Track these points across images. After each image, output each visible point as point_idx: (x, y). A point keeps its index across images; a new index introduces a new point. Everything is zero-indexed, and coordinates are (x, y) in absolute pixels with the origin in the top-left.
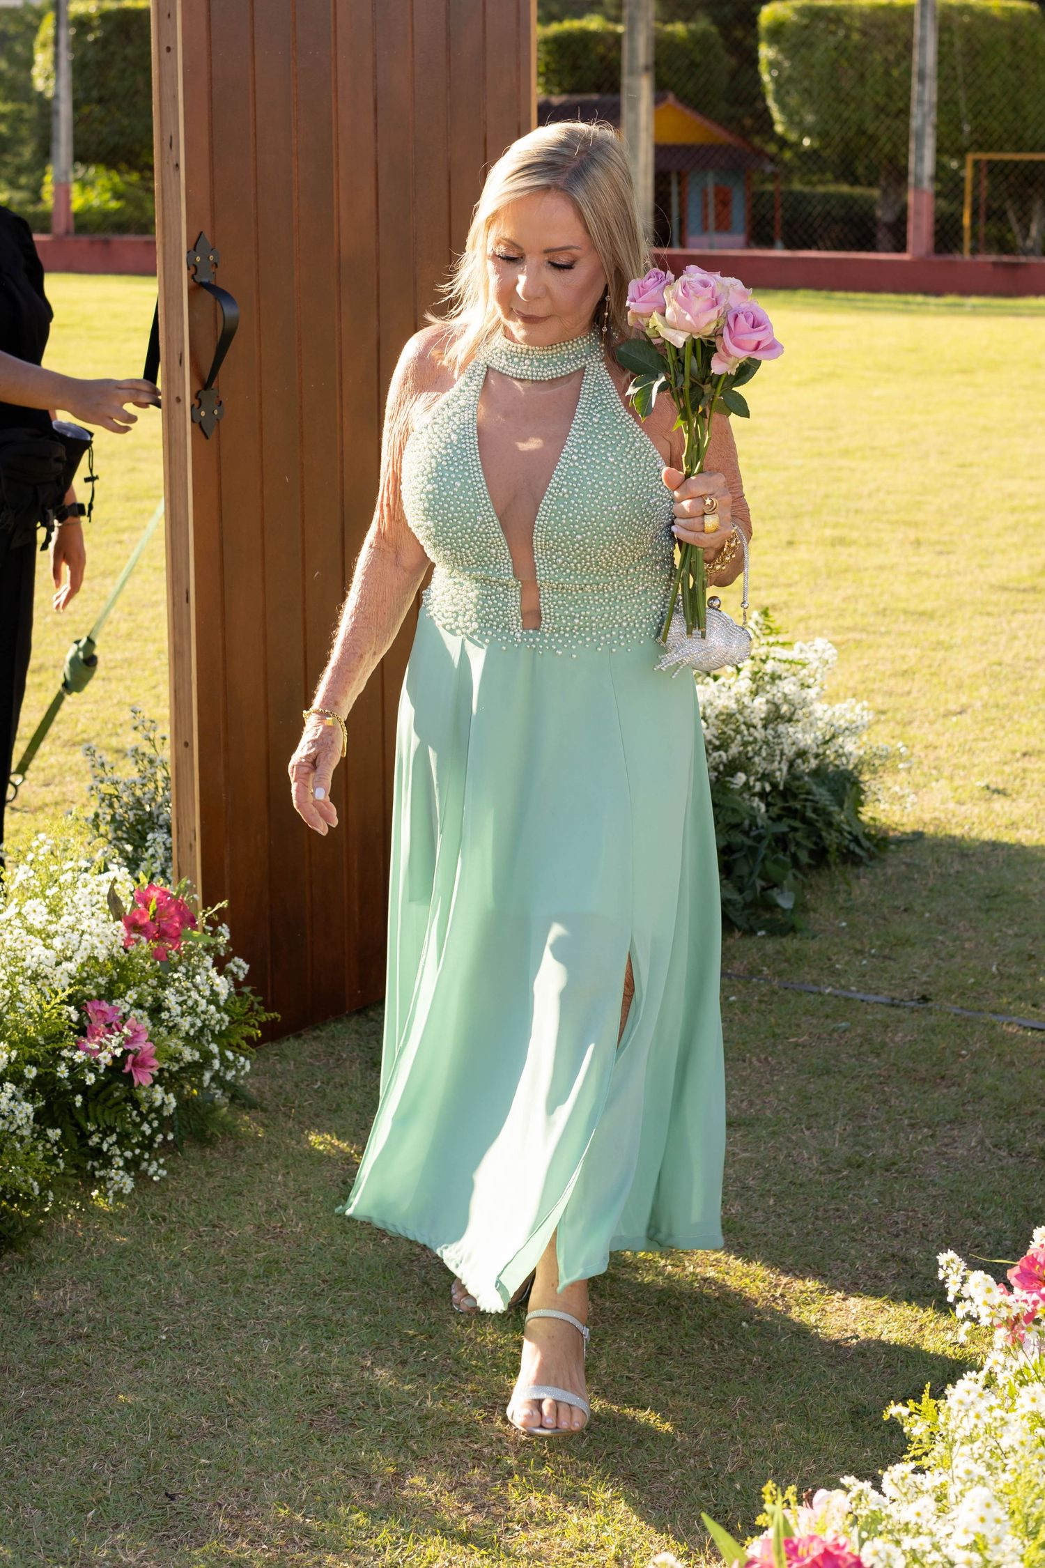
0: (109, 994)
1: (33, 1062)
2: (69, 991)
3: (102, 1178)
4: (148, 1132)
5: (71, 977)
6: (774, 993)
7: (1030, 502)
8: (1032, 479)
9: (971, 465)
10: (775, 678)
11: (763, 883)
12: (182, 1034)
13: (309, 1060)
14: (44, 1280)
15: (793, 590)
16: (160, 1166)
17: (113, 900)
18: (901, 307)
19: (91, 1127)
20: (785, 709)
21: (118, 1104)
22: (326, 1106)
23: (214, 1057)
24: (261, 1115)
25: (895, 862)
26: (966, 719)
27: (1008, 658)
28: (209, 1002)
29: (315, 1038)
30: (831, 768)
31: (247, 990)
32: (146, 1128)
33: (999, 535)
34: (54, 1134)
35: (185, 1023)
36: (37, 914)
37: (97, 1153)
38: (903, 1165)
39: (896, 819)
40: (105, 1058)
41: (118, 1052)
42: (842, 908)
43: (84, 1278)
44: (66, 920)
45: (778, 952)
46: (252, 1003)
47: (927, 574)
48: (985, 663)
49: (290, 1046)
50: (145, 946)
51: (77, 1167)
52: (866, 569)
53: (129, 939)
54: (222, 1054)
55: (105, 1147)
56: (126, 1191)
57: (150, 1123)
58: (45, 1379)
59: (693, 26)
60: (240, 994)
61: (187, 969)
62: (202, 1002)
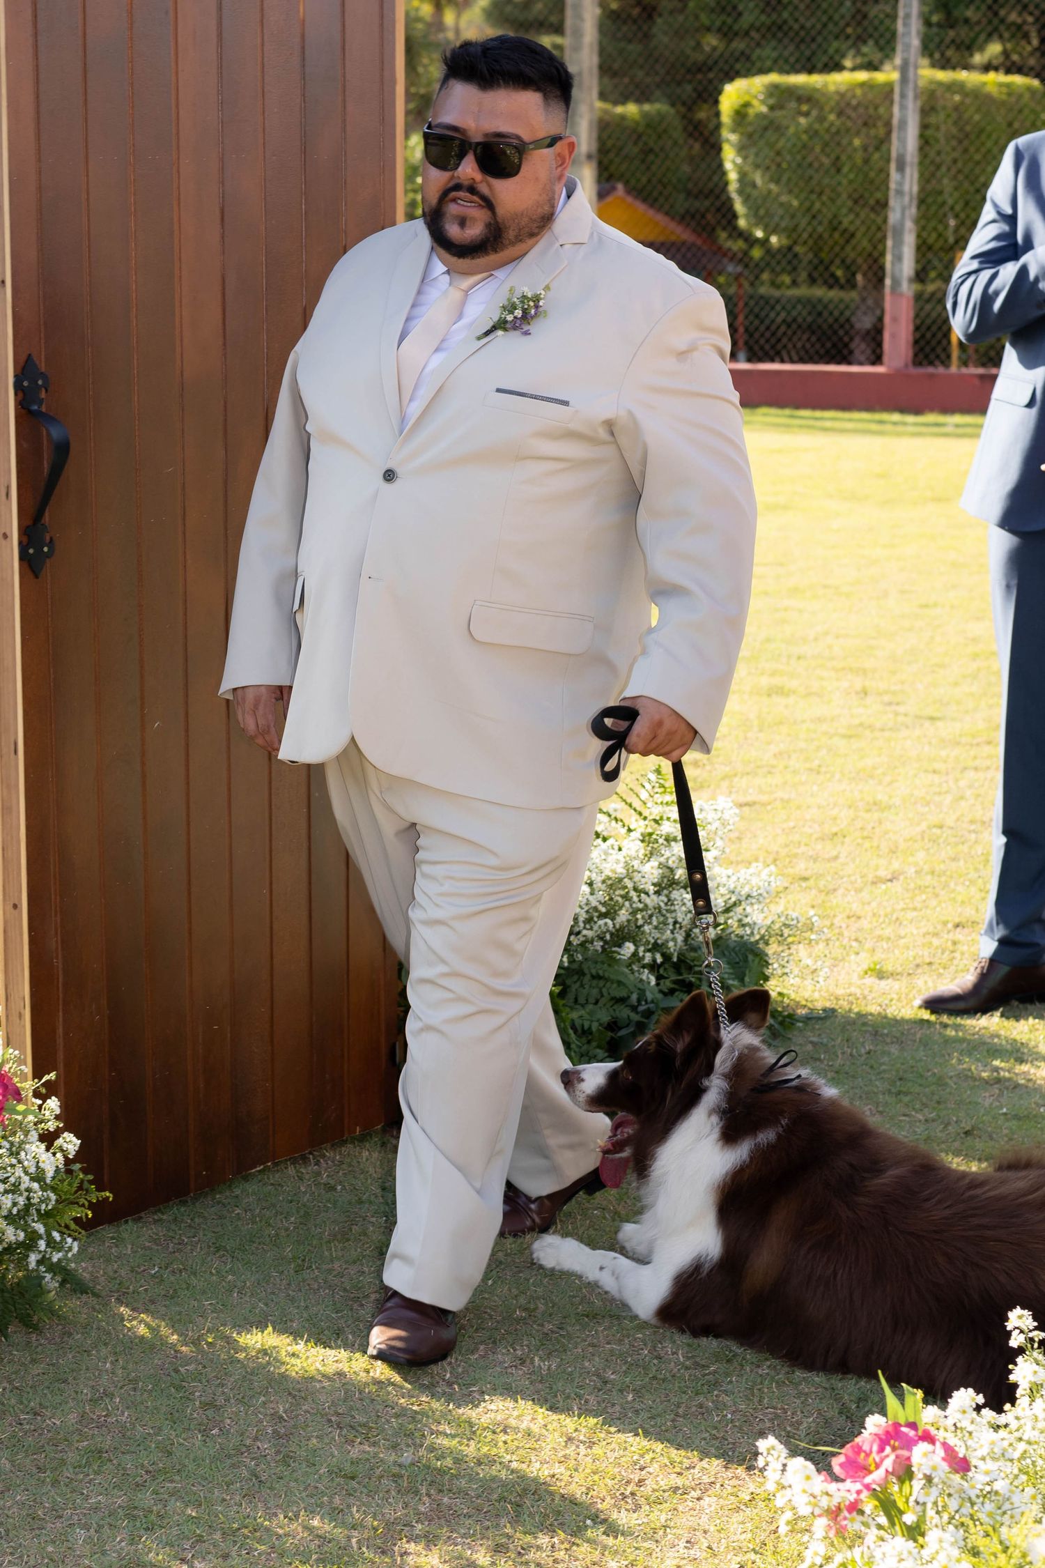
13: (147, 1244)
22: (163, 1293)
23: (40, 1237)
24: (92, 1301)
25: (801, 1041)
26: (896, 887)
27: (950, 820)
28: (33, 1179)
29: (155, 1222)
30: (734, 938)
31: (77, 1166)
39: (808, 995)
46: (82, 1182)
48: (924, 827)
49: (129, 1229)
54: (49, 1234)
59: (647, 107)
60: (69, 1172)
61: (12, 1144)
62: (26, 1179)
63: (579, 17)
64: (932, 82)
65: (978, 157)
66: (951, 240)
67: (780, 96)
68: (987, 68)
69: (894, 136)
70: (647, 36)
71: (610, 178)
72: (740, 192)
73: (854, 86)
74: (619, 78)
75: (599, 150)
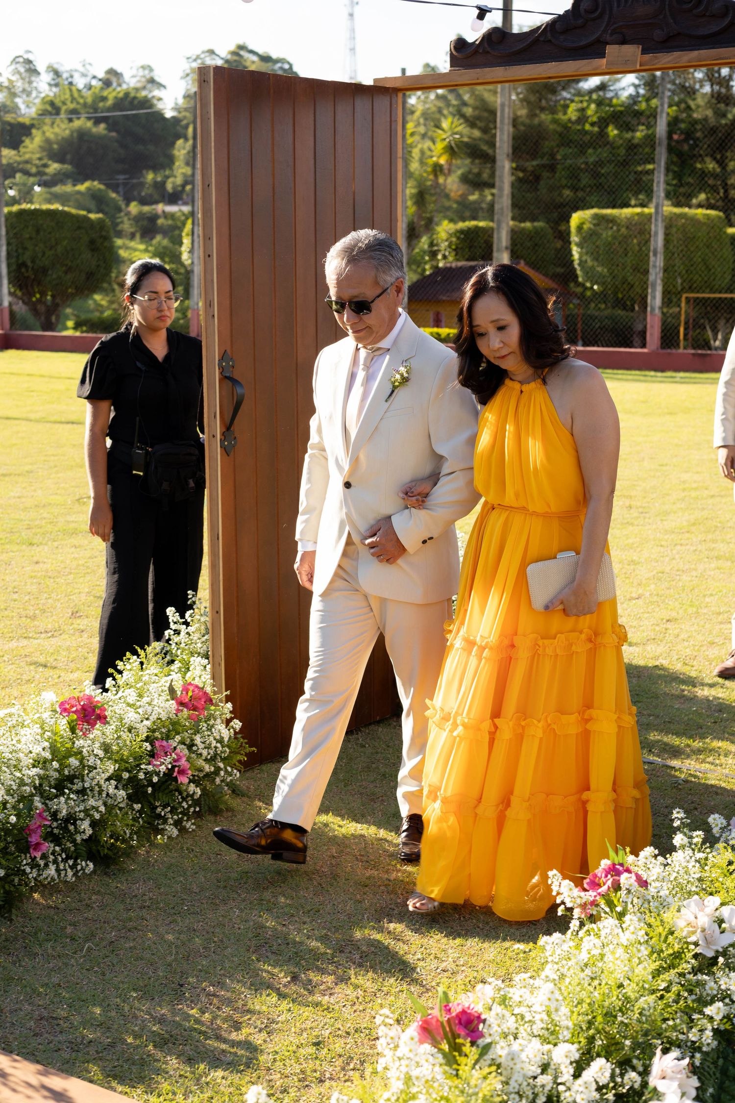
0: (168, 737)
1: (127, 770)
2: (145, 735)
3: (163, 829)
4: (186, 806)
5: (148, 728)
7: (694, 485)
8: (697, 473)
9: (666, 465)
12: (204, 758)
14: (129, 878)
16: (192, 824)
17: (172, 690)
18: (642, 378)
19: (157, 804)
21: (171, 791)
23: (222, 769)
24: (245, 799)
26: (640, 602)
27: (667, 570)
28: (218, 742)
31: (239, 736)
32: (185, 805)
33: (674, 503)
34: (137, 807)
35: (205, 752)
36: (131, 695)
37: (159, 816)
40: (163, 768)
41: (170, 766)
43: (149, 879)
44: (146, 699)
46: (243, 743)
47: (632, 524)
48: (655, 572)
50: (185, 712)
51: (149, 823)
53: (178, 710)
54: (226, 768)
55: (163, 814)
56: (174, 835)
57: (187, 802)
58: (125, 927)
59: (536, 224)
60: (236, 738)
61: (208, 725)
62: (214, 742)
63: (503, 182)
64: (671, 213)
65: (692, 249)
66: (679, 289)
67: (600, 220)
68: (700, 206)
69: (652, 239)
70: (537, 189)
71: (518, 258)
72: (579, 265)
73: (633, 215)
74: (521, 210)
75: (512, 244)
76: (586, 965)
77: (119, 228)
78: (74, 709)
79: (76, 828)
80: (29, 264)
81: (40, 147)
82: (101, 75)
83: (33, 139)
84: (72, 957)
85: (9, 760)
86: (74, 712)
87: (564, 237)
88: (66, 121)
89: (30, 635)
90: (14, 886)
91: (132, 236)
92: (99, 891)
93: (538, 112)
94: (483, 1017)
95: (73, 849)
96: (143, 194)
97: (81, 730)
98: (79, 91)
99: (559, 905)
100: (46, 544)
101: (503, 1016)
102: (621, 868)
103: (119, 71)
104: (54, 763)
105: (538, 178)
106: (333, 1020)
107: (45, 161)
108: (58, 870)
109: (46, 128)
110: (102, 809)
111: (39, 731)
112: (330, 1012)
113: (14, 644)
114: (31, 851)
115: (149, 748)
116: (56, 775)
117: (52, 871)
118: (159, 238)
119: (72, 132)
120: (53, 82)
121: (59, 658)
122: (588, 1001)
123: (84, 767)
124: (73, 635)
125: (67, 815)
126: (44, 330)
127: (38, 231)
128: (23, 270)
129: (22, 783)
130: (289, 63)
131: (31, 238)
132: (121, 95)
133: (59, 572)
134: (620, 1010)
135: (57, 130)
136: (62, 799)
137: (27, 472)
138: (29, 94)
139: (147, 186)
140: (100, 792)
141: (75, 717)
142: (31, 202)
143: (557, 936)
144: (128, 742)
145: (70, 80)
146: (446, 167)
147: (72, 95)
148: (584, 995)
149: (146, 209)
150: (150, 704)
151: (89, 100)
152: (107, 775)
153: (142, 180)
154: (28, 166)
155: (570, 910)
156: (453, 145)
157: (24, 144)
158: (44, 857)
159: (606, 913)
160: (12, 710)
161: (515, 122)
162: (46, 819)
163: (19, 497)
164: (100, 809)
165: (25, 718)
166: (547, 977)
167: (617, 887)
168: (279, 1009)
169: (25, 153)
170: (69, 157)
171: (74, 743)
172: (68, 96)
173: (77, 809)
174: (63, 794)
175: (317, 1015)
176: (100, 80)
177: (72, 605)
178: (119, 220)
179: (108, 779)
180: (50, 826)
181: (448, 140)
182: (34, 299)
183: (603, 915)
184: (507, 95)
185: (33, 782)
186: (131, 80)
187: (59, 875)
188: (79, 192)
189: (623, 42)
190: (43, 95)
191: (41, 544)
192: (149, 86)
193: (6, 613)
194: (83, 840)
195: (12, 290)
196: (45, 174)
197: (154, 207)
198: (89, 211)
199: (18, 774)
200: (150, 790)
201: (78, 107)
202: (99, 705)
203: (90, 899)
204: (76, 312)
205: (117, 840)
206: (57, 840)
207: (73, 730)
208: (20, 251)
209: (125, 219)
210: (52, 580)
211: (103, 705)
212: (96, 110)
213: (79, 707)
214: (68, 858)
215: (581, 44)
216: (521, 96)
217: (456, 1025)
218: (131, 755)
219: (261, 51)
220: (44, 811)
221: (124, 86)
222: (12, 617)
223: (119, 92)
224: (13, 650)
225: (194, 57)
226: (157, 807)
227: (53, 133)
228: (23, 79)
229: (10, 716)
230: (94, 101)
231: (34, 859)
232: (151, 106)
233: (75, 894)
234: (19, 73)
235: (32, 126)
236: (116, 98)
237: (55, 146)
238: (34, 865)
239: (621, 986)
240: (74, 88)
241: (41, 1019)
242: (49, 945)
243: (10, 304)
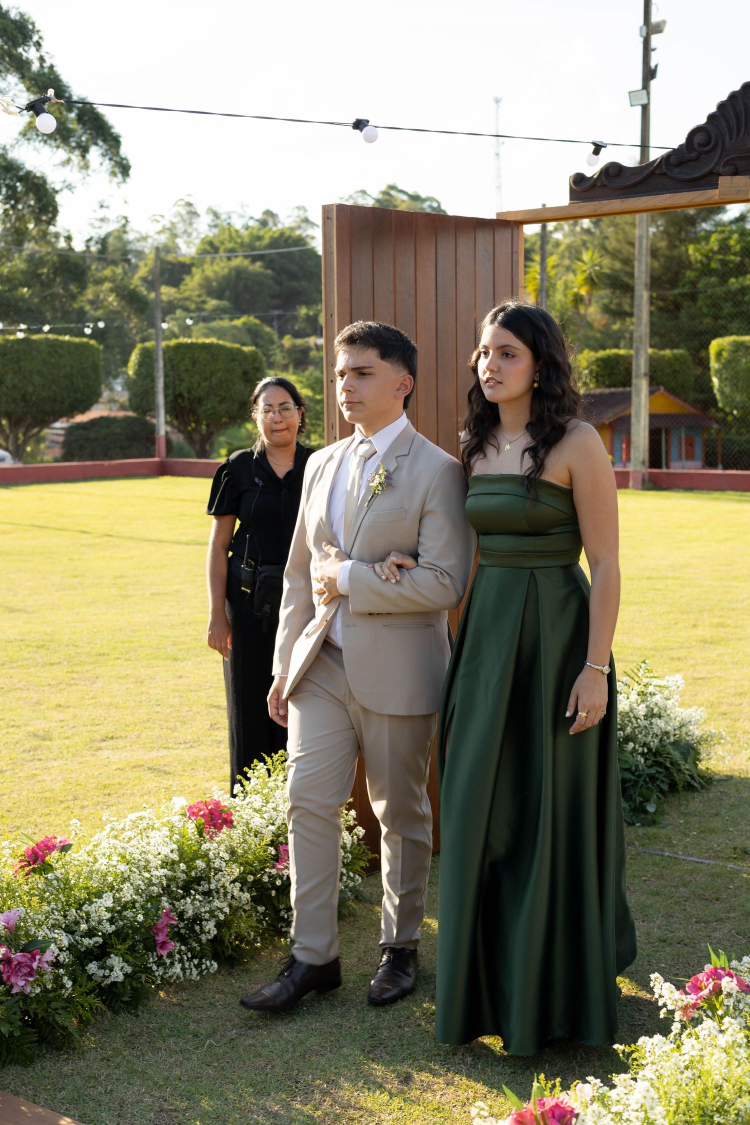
1: (251, 873)
2: (269, 839)
5: (273, 833)
6: (639, 854)
10: (652, 694)
11: (641, 799)
14: (252, 979)
15: (691, 650)
19: (281, 907)
20: (656, 710)
24: (367, 905)
25: (715, 791)
30: (683, 741)
31: (362, 842)
34: (261, 909)
36: (256, 800)
37: (282, 919)
38: (686, 941)
39: (720, 769)
42: (682, 813)
44: (271, 805)
45: (644, 834)
46: (364, 850)
51: (272, 926)
52: (732, 640)
54: (348, 873)
55: (286, 917)
58: (246, 1026)
59: (676, 351)
60: (359, 845)
63: (640, 310)
67: (738, 347)
70: (677, 318)
71: (658, 384)
72: (718, 390)
74: (659, 337)
75: (650, 371)
76: (687, 1068)
77: (272, 360)
78: (202, 813)
79: (201, 928)
80: (186, 395)
81: (200, 285)
82: (259, 215)
83: (192, 277)
84: (194, 1053)
85: (139, 861)
86: (202, 816)
87: (704, 363)
88: (225, 260)
89: (170, 746)
90: (141, 982)
91: (285, 368)
92: (222, 991)
93: (677, 243)
94: (576, 1112)
95: (198, 948)
96: (296, 328)
97: (208, 833)
98: (237, 231)
99: (662, 1008)
100: (190, 660)
101: (600, 1113)
102: (723, 973)
103: (275, 212)
104: (182, 865)
105: (678, 307)
106: (442, 1119)
107: (204, 298)
108: (183, 969)
109: (206, 266)
110: (227, 910)
111: (168, 833)
112: (440, 1112)
113: (154, 754)
114: (158, 949)
115: (274, 852)
116: (183, 876)
117: (177, 968)
118: (311, 369)
119: (230, 270)
120: (212, 224)
121: (196, 767)
122: (684, 1101)
123: (210, 869)
124: (211, 746)
125: (194, 915)
126: (199, 457)
127: (194, 364)
128: (180, 400)
129: (150, 883)
130: (437, 201)
131: (187, 370)
132: (277, 235)
133: (201, 686)
134: (717, 1111)
135: (216, 268)
136: (188, 900)
137: (176, 591)
138: (189, 235)
139: (300, 320)
140: (225, 894)
141: (203, 821)
142: (190, 337)
143: (658, 1037)
144: (253, 846)
145: (228, 221)
146: (586, 297)
147: (230, 236)
148: (681, 1095)
149: (299, 341)
150: (275, 809)
151: (247, 240)
152: (233, 877)
153: (296, 313)
154: (188, 303)
155: (672, 1012)
156: (594, 278)
157: (184, 282)
158: (170, 955)
159: (707, 1016)
160: (143, 813)
161: (654, 253)
162: (172, 919)
163: (167, 615)
164: (224, 910)
165: (155, 821)
166: (644, 1076)
167: (718, 991)
168: (391, 1107)
169: (185, 290)
170: (227, 293)
171: (201, 845)
172: (226, 236)
173: (203, 910)
174: (189, 895)
175: (428, 1114)
176: (257, 220)
177: (211, 718)
178: (271, 352)
179: (233, 882)
180: (177, 926)
181: (588, 272)
182: (190, 428)
183: (705, 1018)
184: (645, 228)
185: (160, 882)
186: (286, 220)
187: (185, 973)
188: (235, 327)
189: (736, 173)
190: (203, 236)
191: (185, 659)
192: (304, 225)
193: (149, 725)
194: (208, 940)
195: (169, 419)
196: (203, 310)
197: (307, 339)
198: (243, 344)
199: (147, 875)
200: (273, 893)
201: (236, 246)
202: (226, 809)
203: (214, 998)
204: (229, 441)
205: (241, 942)
206: (183, 940)
207: (200, 834)
208: (177, 382)
209: (278, 351)
210: (193, 694)
211: (229, 809)
212: (253, 249)
213: (207, 811)
214: (193, 957)
215: (695, 176)
216: (661, 228)
217: (549, 1118)
218: (256, 859)
219: (411, 192)
220: (171, 911)
221: (280, 226)
222: (154, 728)
223: (275, 232)
224: (152, 760)
225: (347, 197)
226: (281, 910)
227: (212, 271)
228: (184, 220)
229: (141, 819)
230: (251, 241)
231: (160, 957)
232: (305, 244)
233: (200, 993)
234: (181, 215)
235: (192, 265)
236: (272, 237)
237: (214, 284)
238: (160, 963)
239: (719, 1087)
240: (232, 229)
241: (161, 1111)
242: (171, 1040)
243: (167, 433)
